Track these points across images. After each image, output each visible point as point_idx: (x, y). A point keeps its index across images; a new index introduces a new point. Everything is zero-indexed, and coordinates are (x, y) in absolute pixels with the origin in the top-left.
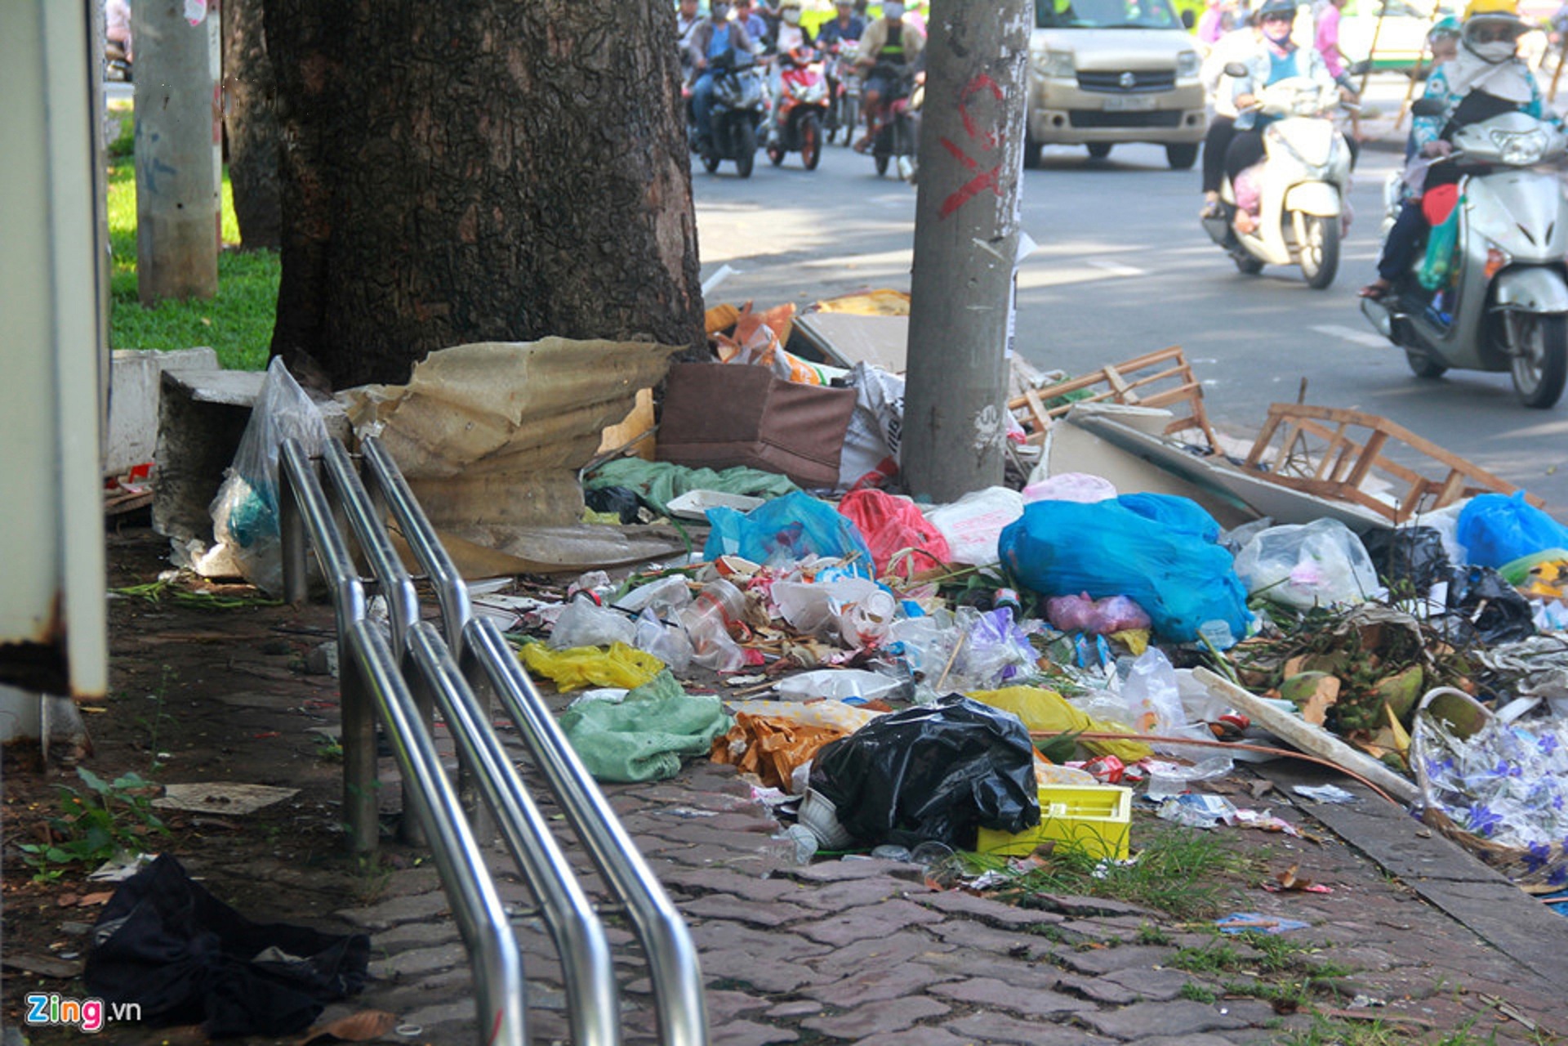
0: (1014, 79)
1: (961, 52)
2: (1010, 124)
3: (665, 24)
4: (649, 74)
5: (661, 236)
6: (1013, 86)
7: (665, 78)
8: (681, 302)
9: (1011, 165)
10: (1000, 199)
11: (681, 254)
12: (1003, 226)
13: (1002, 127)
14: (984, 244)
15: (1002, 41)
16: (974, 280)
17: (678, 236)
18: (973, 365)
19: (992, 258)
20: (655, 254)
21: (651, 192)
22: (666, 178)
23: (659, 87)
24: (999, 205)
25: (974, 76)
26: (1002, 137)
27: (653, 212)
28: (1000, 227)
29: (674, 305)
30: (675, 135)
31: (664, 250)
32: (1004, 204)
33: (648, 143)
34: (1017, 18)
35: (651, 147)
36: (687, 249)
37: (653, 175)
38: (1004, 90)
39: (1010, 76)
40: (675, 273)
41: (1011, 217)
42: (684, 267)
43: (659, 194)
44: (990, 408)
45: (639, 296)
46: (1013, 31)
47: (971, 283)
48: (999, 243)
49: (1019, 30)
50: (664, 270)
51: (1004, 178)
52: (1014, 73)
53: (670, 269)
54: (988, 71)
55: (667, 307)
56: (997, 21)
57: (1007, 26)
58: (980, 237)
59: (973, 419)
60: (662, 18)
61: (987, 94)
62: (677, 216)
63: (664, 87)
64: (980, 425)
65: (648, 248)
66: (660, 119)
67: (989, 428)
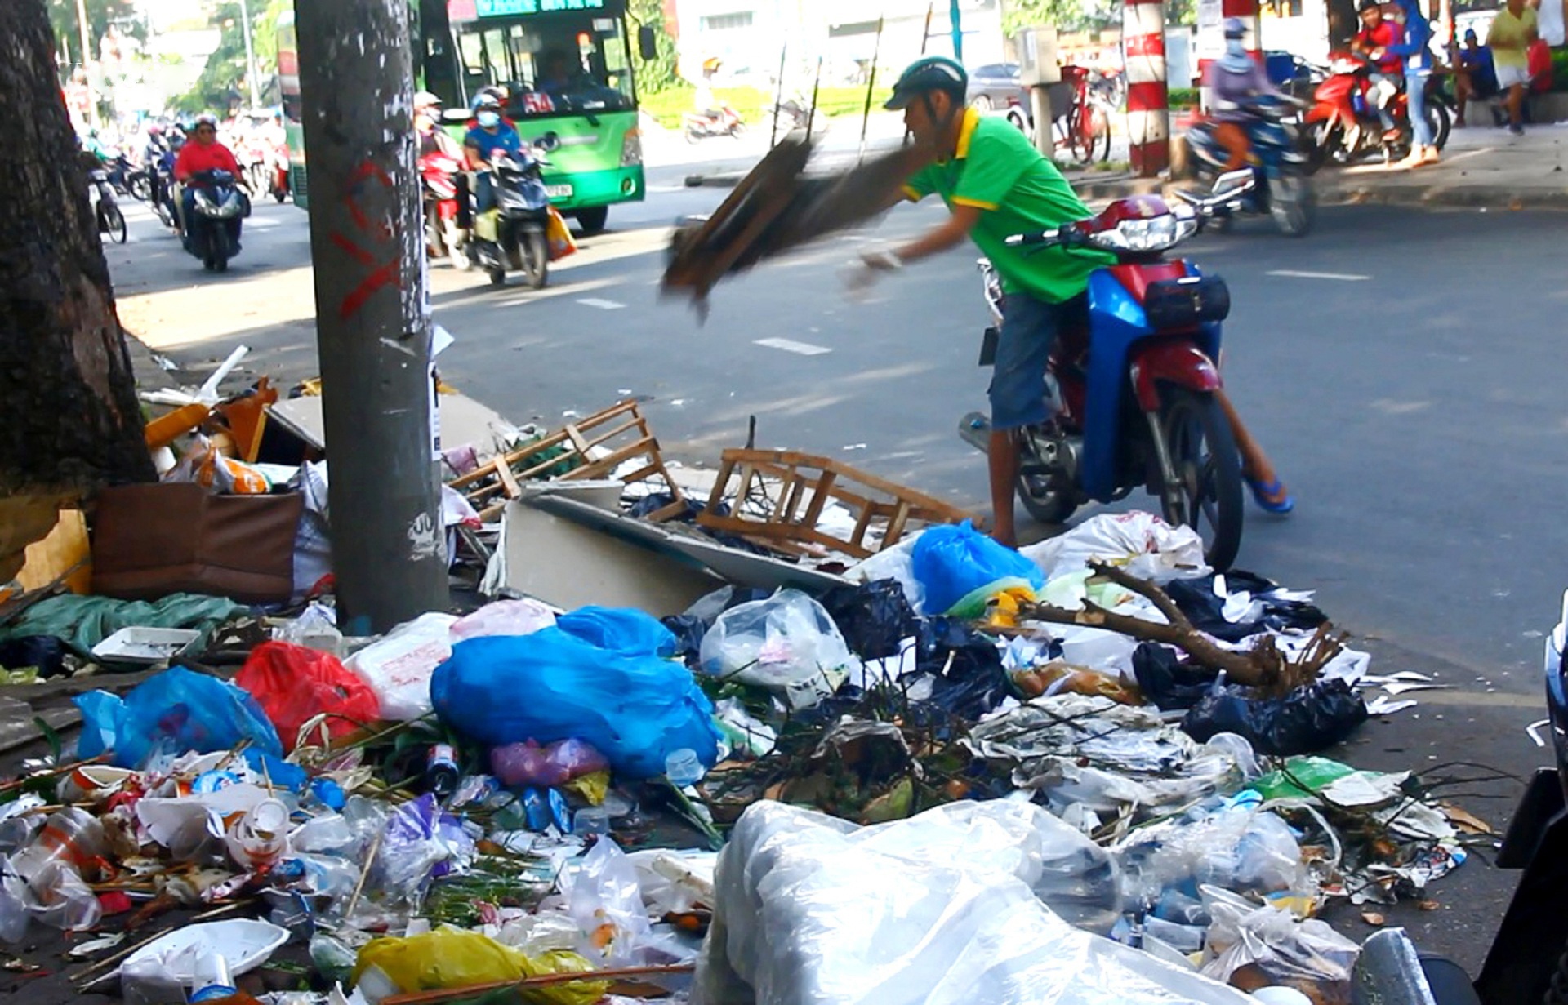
0: (402, 163)
1: (340, 140)
2: (404, 211)
3: (57, 135)
4: (43, 193)
5: (79, 355)
6: (402, 172)
7: (65, 192)
8: (111, 420)
9: (412, 254)
10: (404, 293)
11: (107, 370)
12: (412, 321)
13: (396, 215)
14: (394, 344)
15: (383, 124)
16: (387, 382)
17: (100, 351)
18: (398, 472)
19: (404, 357)
20: (75, 375)
21: (64, 311)
22: (78, 294)
23: (59, 203)
24: (404, 300)
25: (357, 164)
26: (397, 227)
27: (68, 331)
28: (409, 322)
29: (103, 425)
30: (84, 249)
31: (85, 370)
32: (409, 297)
33: (51, 262)
34: (396, 98)
35: (56, 266)
36: (111, 366)
37: (62, 294)
38: (393, 176)
39: (398, 161)
40: (101, 391)
41: (419, 310)
42: (111, 384)
43: (71, 312)
44: (423, 515)
45: (61, 420)
46: (395, 113)
47: (384, 386)
48: (409, 341)
49: (401, 111)
50: (87, 390)
51: (405, 269)
52: (402, 158)
53: (95, 388)
54: (371, 158)
55: (94, 427)
56: (374, 103)
57: (386, 108)
58: (387, 337)
59: (406, 530)
60: (52, 133)
61: (374, 182)
62: (97, 332)
63: (65, 202)
64: (414, 536)
65: (65, 369)
66: (64, 234)
67: (428, 536)
